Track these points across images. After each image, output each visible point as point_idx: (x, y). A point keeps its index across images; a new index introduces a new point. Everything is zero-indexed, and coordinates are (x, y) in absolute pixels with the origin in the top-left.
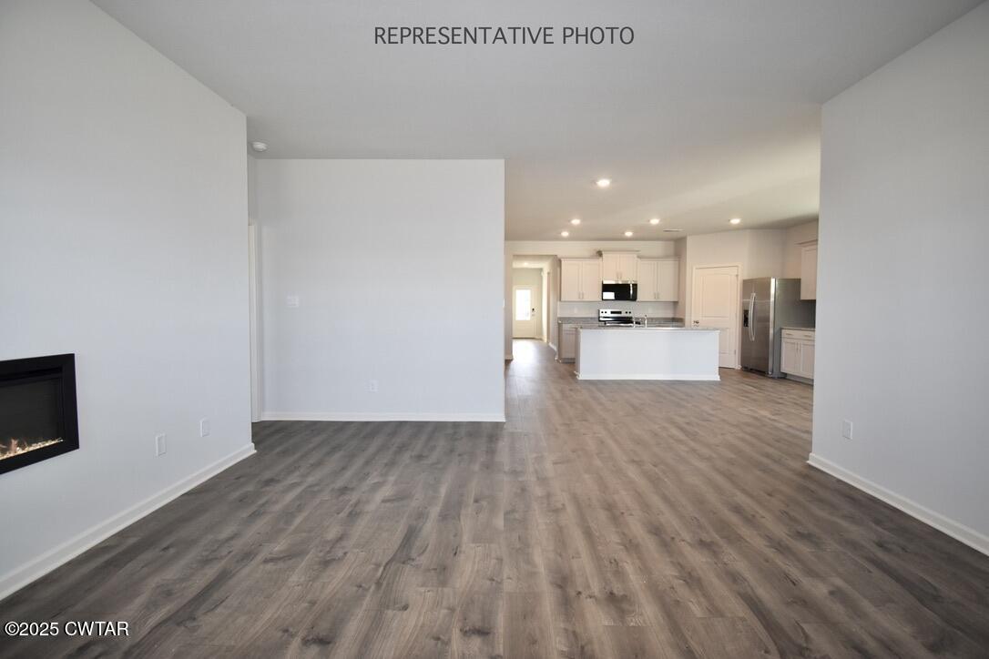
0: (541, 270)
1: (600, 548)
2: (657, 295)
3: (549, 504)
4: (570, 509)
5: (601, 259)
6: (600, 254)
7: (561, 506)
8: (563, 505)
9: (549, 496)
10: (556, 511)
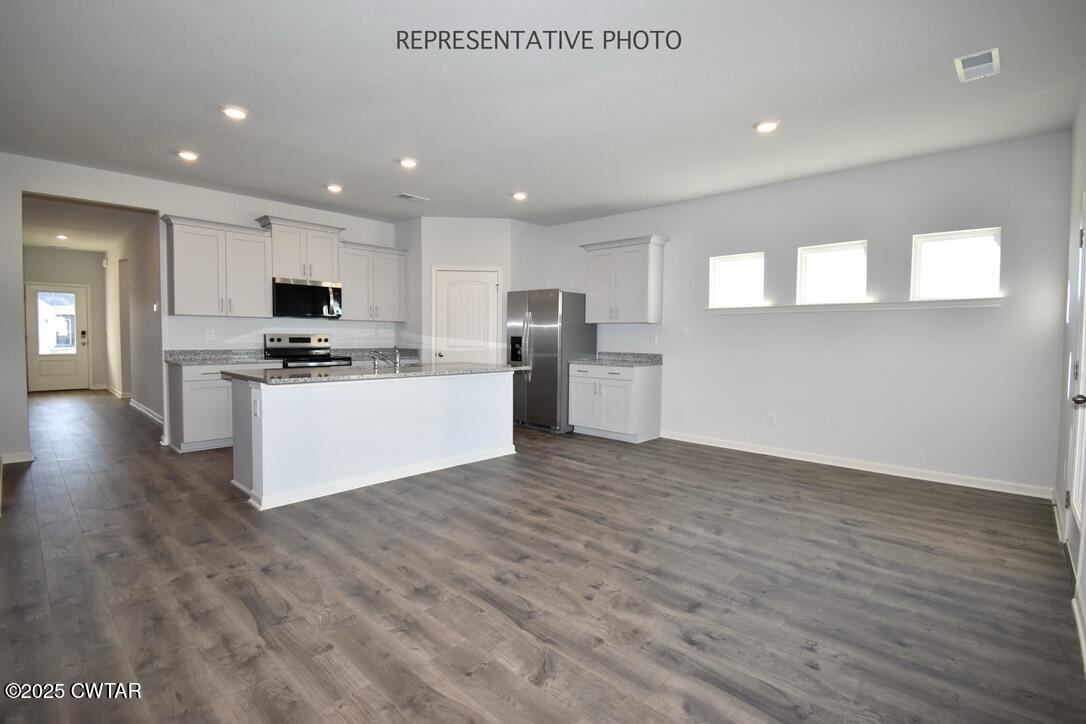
0: (102, 255)
2: (373, 310)
5: (268, 234)
6: (265, 223)
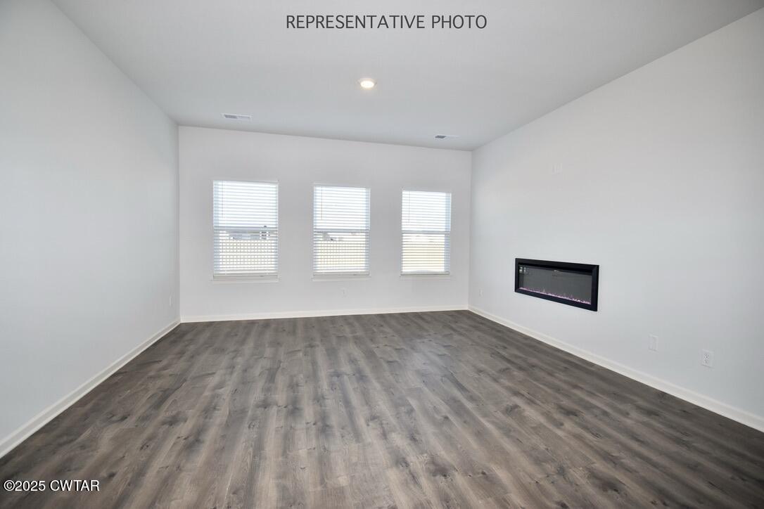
1: (340, 395)
3: (381, 424)
4: (361, 422)
7: (371, 424)
8: (368, 425)
9: (384, 435)
10: (373, 418)
